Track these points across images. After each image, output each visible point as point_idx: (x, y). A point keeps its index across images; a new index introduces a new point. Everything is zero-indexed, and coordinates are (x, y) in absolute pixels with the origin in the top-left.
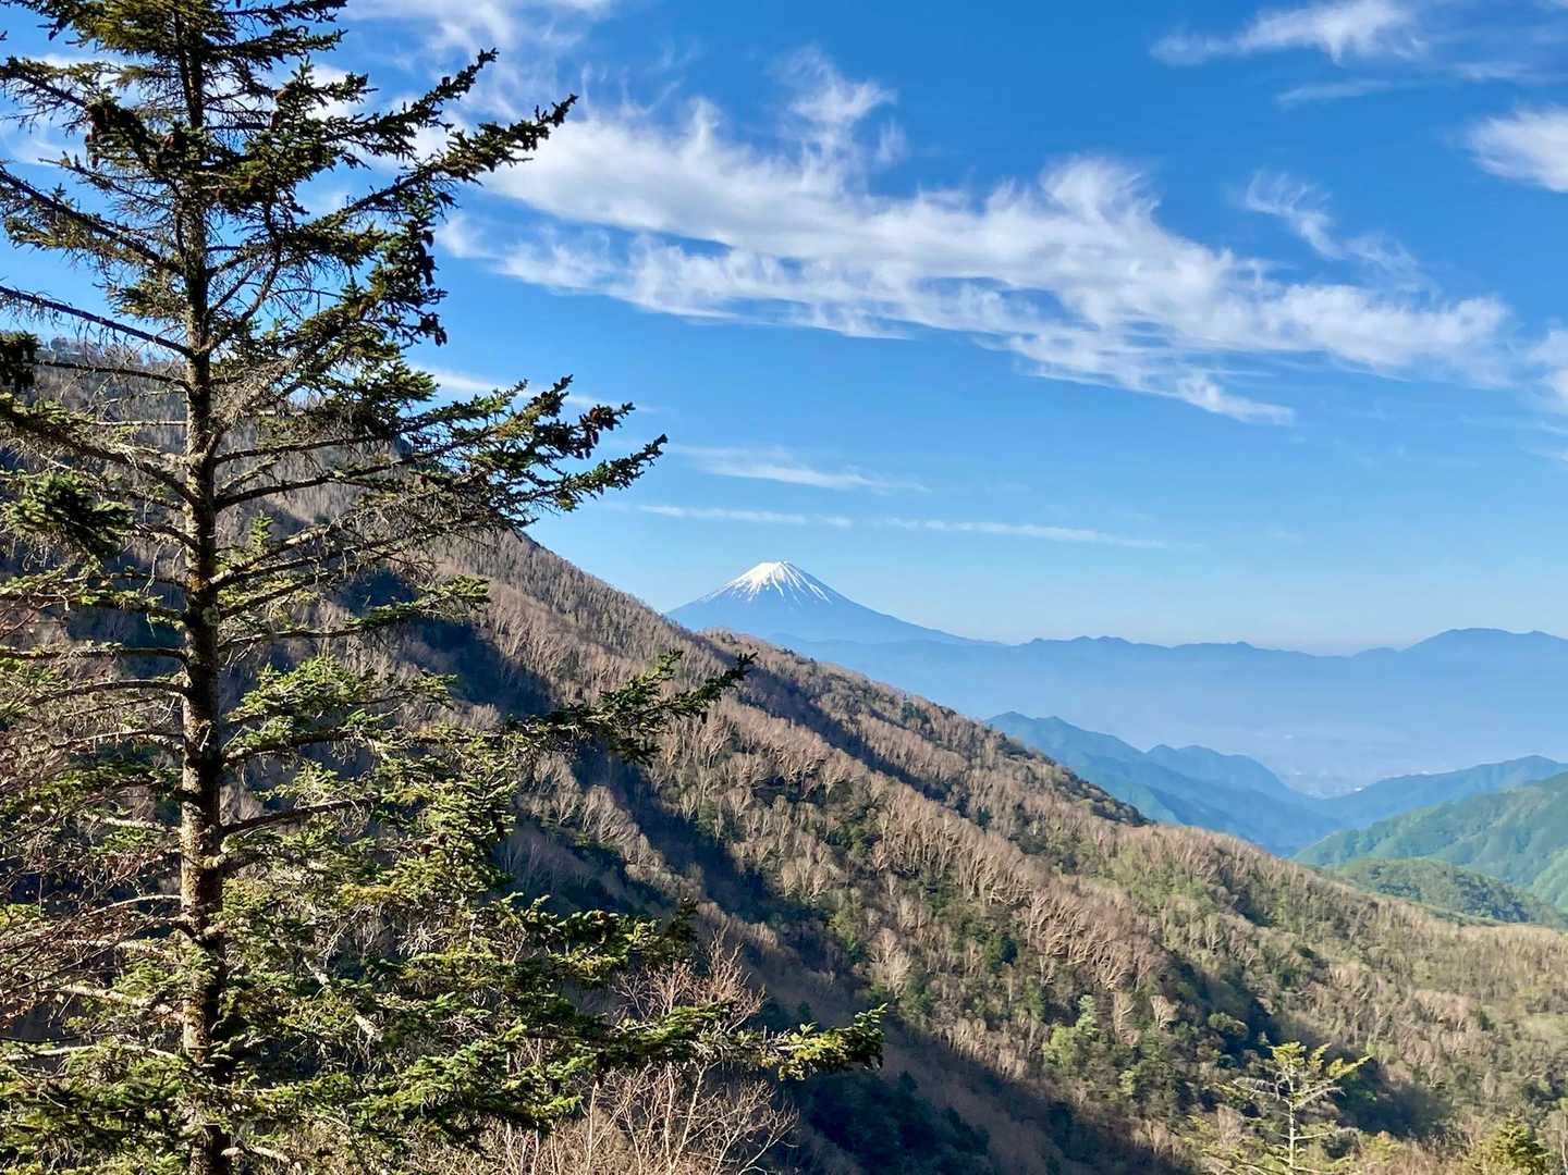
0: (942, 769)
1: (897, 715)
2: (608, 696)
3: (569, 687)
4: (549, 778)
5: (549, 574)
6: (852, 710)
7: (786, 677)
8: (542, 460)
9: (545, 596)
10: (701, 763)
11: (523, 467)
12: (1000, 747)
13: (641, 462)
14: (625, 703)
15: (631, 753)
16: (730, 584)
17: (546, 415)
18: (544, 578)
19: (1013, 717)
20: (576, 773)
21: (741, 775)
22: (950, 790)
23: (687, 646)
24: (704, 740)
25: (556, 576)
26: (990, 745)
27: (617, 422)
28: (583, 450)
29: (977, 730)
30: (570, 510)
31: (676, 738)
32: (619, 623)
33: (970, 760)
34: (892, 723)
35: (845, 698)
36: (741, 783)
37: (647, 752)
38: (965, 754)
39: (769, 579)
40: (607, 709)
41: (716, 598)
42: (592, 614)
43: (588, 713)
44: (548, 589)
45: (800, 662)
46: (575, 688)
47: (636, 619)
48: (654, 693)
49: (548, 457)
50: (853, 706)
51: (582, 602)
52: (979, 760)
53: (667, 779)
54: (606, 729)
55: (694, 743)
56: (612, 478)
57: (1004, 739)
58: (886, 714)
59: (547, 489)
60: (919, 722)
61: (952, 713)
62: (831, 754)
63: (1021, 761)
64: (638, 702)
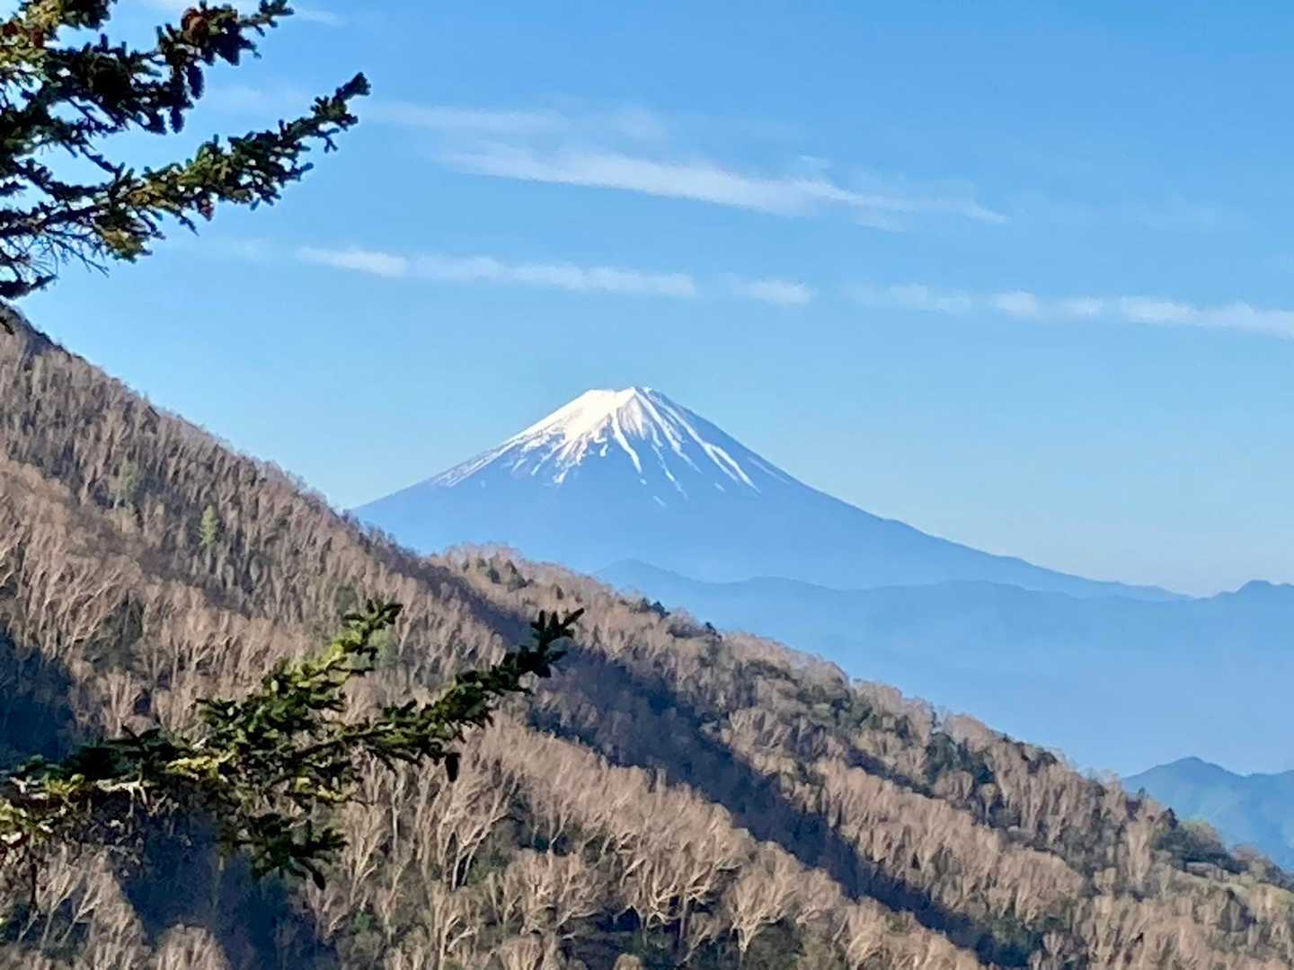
0: (1022, 895)
1: (914, 763)
2: (217, 711)
3: (118, 687)
4: (67, 906)
5: (73, 411)
6: (804, 748)
7: (644, 668)
8: (65, 134)
9: (64, 465)
10: (437, 875)
11: (20, 151)
12: (1161, 844)
13: (305, 140)
14: (259, 730)
15: (272, 850)
16: (515, 440)
17: (74, 24)
18: (60, 421)
19: (1197, 772)
20: (136, 893)
21: (533, 906)
22: (1038, 943)
23: (406, 591)
24: (447, 817)
25: (92, 416)
26: (1138, 838)
27: (247, 44)
28: (164, 113)
29: (1109, 802)
30: (129, 255)
31: (377, 815)
32: (240, 533)
33: (1088, 872)
34: (902, 781)
35: (784, 719)
36: (534, 925)
37: (310, 849)
38: (1079, 859)
39: (608, 431)
40: (217, 743)
41: (477, 474)
42: (174, 510)
43: (170, 753)
44: (69, 449)
45: (678, 633)
46: (132, 691)
47: (283, 523)
48: (330, 704)
49: (80, 127)
50: (808, 738)
51: (152, 481)
52: (1111, 873)
53: (353, 914)
54: (212, 792)
55: (420, 823)
56: (233, 179)
57: (1174, 823)
58: (888, 761)
59: (75, 206)
60: (968, 781)
61: (1046, 759)
62: (752, 857)
63: (1210, 879)
64: (288, 727)
